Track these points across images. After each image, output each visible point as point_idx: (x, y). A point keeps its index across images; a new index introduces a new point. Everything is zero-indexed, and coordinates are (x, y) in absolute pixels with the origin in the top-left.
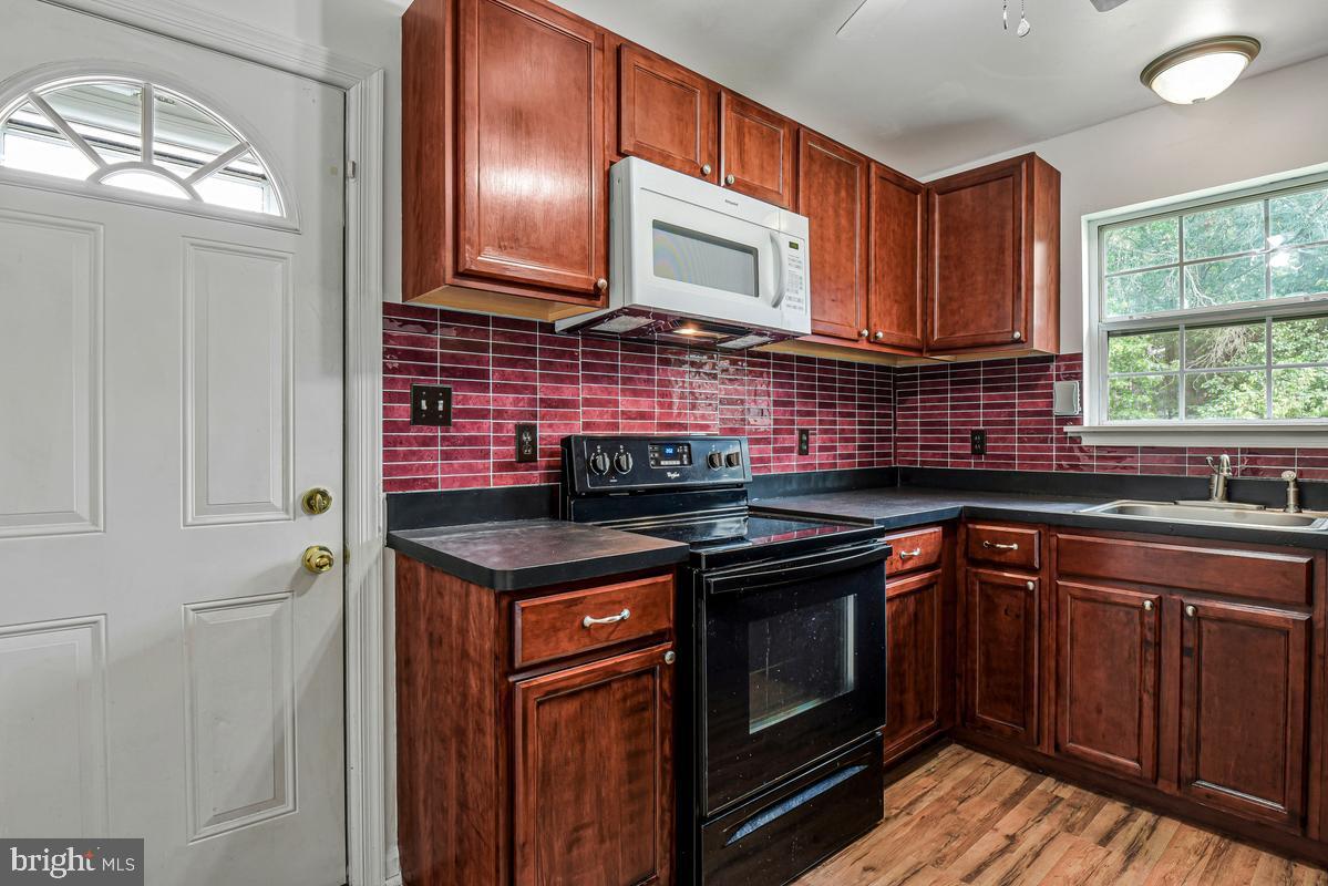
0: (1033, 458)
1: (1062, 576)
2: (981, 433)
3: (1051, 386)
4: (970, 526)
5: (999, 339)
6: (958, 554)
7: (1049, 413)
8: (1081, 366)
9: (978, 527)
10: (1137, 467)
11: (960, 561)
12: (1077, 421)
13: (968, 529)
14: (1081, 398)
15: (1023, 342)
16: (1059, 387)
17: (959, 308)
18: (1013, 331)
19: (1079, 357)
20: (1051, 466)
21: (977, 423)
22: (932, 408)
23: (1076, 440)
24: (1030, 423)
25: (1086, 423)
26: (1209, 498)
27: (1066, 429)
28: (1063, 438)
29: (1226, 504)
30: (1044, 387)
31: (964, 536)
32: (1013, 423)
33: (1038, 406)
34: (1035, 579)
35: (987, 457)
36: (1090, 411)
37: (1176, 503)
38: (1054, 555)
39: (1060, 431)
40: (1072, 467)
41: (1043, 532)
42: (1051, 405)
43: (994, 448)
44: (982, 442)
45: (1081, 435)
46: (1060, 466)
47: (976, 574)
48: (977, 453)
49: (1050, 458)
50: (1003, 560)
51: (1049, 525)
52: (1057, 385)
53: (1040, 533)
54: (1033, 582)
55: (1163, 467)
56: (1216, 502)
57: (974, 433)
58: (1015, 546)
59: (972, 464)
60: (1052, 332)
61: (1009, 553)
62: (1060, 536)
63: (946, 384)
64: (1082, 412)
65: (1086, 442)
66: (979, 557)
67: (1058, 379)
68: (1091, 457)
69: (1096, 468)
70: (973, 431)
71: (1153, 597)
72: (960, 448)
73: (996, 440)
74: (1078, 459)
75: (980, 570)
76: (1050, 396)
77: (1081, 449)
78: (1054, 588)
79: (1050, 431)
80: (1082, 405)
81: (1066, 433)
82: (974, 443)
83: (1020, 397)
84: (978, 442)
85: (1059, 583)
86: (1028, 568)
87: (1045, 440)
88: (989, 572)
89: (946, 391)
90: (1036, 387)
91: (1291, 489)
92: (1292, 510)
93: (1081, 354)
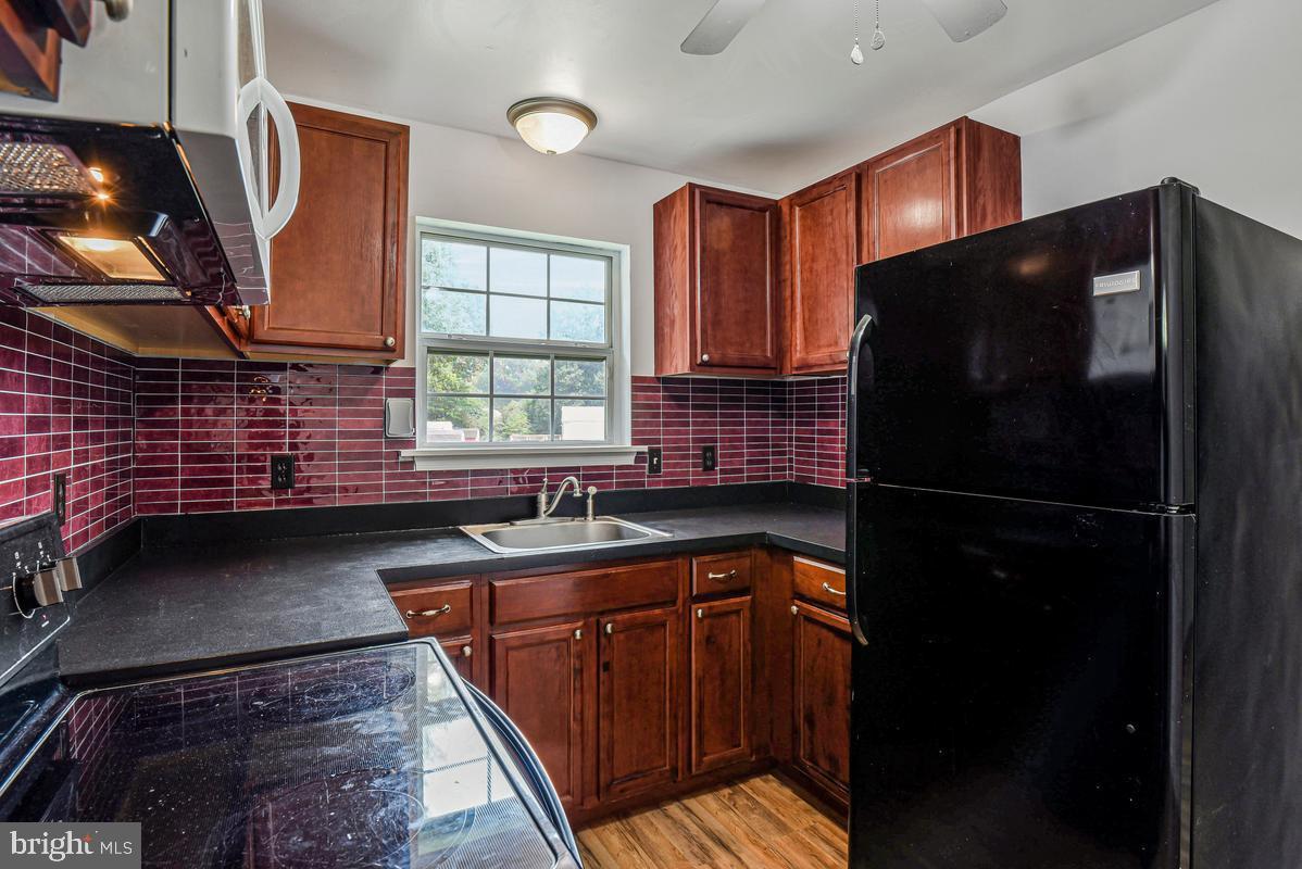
0: (359, 489)
2: (287, 459)
3: (384, 403)
5: (364, 342)
7: (382, 434)
8: (413, 382)
9: (396, 595)
10: (468, 491)
12: (410, 444)
14: (414, 418)
16: (393, 405)
19: (411, 372)
20: (380, 497)
21: (280, 446)
22: (204, 423)
23: (410, 463)
24: (354, 446)
25: (418, 449)
26: (535, 516)
27: (402, 452)
28: (400, 463)
30: (373, 402)
32: (331, 446)
33: (365, 426)
35: (295, 492)
36: (421, 435)
37: (512, 524)
38: (486, 607)
39: (390, 455)
40: (403, 496)
42: (384, 425)
44: (288, 474)
45: (415, 460)
46: (390, 497)
48: (281, 486)
49: (378, 488)
50: (432, 629)
52: (390, 402)
54: (469, 644)
55: (489, 489)
56: (542, 519)
57: (276, 460)
59: (270, 503)
61: (439, 619)
62: (496, 584)
63: (230, 388)
64: (415, 435)
65: (420, 466)
67: (391, 394)
68: (424, 484)
69: (429, 495)
70: (273, 457)
71: (580, 624)
72: (253, 481)
73: (309, 469)
76: (384, 413)
77: (416, 476)
78: (485, 645)
79: (378, 455)
80: (414, 427)
81: (403, 457)
82: (275, 474)
83: (342, 413)
84: (283, 471)
85: (495, 637)
87: (372, 467)
89: (229, 400)
90: (361, 402)
91: (590, 501)
92: (590, 518)
93: (414, 369)
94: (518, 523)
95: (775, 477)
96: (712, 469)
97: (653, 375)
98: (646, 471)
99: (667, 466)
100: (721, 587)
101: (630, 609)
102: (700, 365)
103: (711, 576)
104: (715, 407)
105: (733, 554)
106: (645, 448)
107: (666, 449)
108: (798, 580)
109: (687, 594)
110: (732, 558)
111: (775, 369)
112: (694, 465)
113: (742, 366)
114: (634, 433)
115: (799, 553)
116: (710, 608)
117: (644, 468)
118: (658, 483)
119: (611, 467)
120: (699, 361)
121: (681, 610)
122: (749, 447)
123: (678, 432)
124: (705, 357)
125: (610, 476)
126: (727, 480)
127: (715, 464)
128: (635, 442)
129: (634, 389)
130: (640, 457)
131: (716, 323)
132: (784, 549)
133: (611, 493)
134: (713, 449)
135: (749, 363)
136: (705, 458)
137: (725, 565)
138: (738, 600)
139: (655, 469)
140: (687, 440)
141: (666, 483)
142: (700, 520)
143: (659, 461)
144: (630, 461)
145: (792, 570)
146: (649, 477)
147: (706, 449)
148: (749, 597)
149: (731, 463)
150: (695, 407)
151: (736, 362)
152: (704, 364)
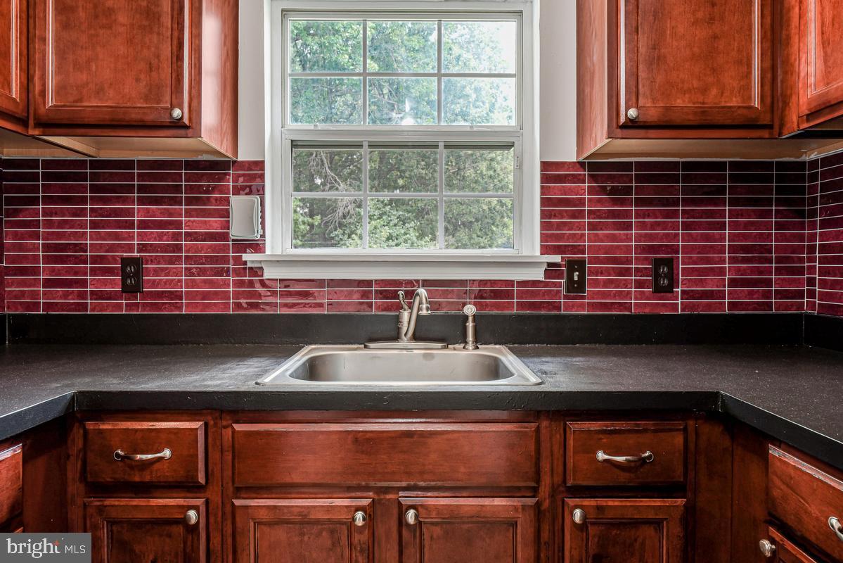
0: (205, 296)
1: (239, 491)
2: (136, 261)
3: (227, 201)
4: (90, 425)
5: (151, 117)
6: (70, 475)
7: (225, 237)
8: (262, 177)
9: (102, 427)
10: (324, 304)
11: (75, 488)
12: (257, 247)
13: (86, 432)
14: (263, 217)
15: (186, 127)
16: (238, 203)
17: (89, 61)
18: (172, 107)
19: (260, 165)
20: (227, 306)
21: (130, 248)
22: (62, 224)
23: (256, 271)
24: (201, 248)
25: (268, 251)
26: (396, 338)
27: (245, 257)
28: (243, 269)
29: (414, 344)
30: (219, 201)
31: (80, 443)
32: (178, 248)
33: (211, 227)
34: (200, 502)
35: (146, 295)
36: (273, 236)
37: (366, 347)
38: (229, 457)
39: (238, 260)
40: (252, 306)
41: (212, 423)
42: (227, 225)
43: (154, 284)
44: (138, 274)
45: (263, 265)
46: (238, 306)
47: (101, 510)
48: (131, 289)
49: (226, 295)
50: (147, 478)
51: (222, 412)
52: (234, 199)
53: (206, 425)
54: (196, 508)
55: (349, 304)
56: (405, 342)
57: (126, 262)
58: (167, 453)
59: (123, 307)
60: (227, 127)
61: (156, 466)
62: (238, 427)
63: (84, 189)
64: (263, 236)
65: (269, 273)
66: (107, 478)
67: (237, 191)
68: (274, 293)
69: (279, 307)
70: (123, 259)
71: (365, 503)
72: (105, 283)
73: (157, 272)
74: (259, 296)
75: (108, 502)
76: (226, 214)
77: (263, 283)
78: (228, 509)
79: (225, 260)
80: (263, 228)
81: (245, 263)
82: (125, 276)
83: (188, 213)
84: (132, 273)
85: (237, 502)
86: (188, 486)
87: (220, 272)
88: (123, 502)
89: (83, 200)
90: (209, 201)
91: (470, 325)
92: (470, 346)
93: (263, 162)
94: (372, 345)
95: (779, 306)
96: (669, 289)
97: (572, 158)
98: (563, 290)
99: (595, 283)
100: (623, 478)
101: (456, 490)
102: (624, 127)
103: (601, 456)
104: (676, 203)
105: (650, 424)
106: (557, 258)
107: (592, 261)
108: (776, 493)
109: (558, 479)
110: (645, 431)
111: (769, 127)
112: (639, 284)
113: (703, 124)
114: (544, 238)
115: (779, 443)
116: (599, 508)
117: (559, 285)
118: (582, 306)
119: (511, 283)
120: (622, 119)
121: (546, 504)
122: (732, 260)
123: (613, 238)
124: (632, 113)
125: (509, 294)
126: (693, 307)
127: (673, 283)
128: (545, 250)
129: (545, 179)
130: (552, 269)
131: (657, 59)
132: (754, 430)
133: (511, 316)
134: (670, 263)
135: (719, 119)
136: (657, 276)
137: (632, 440)
138: (657, 502)
139: (576, 288)
140: (629, 249)
141: (592, 306)
142: (621, 361)
143: (582, 277)
144: (538, 275)
145: (767, 469)
146: (565, 297)
147: (658, 263)
148: (680, 502)
149: (701, 283)
150: (639, 202)
151: (692, 119)
152: (631, 125)
